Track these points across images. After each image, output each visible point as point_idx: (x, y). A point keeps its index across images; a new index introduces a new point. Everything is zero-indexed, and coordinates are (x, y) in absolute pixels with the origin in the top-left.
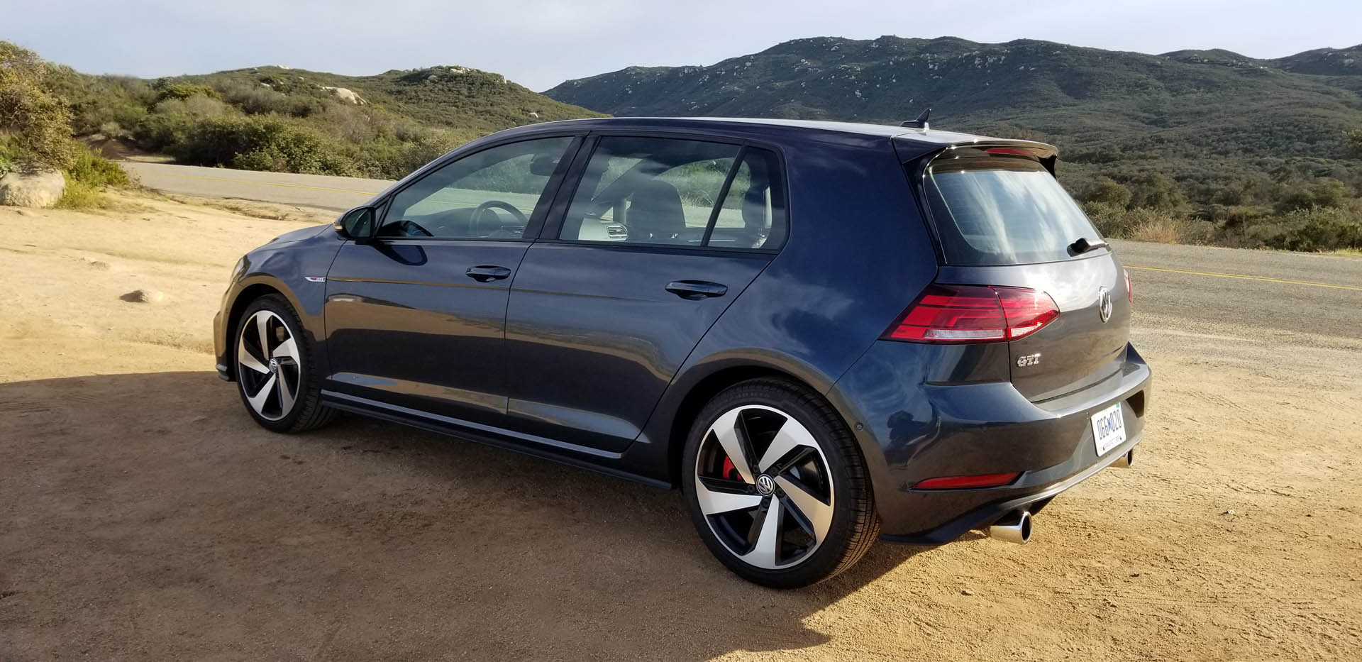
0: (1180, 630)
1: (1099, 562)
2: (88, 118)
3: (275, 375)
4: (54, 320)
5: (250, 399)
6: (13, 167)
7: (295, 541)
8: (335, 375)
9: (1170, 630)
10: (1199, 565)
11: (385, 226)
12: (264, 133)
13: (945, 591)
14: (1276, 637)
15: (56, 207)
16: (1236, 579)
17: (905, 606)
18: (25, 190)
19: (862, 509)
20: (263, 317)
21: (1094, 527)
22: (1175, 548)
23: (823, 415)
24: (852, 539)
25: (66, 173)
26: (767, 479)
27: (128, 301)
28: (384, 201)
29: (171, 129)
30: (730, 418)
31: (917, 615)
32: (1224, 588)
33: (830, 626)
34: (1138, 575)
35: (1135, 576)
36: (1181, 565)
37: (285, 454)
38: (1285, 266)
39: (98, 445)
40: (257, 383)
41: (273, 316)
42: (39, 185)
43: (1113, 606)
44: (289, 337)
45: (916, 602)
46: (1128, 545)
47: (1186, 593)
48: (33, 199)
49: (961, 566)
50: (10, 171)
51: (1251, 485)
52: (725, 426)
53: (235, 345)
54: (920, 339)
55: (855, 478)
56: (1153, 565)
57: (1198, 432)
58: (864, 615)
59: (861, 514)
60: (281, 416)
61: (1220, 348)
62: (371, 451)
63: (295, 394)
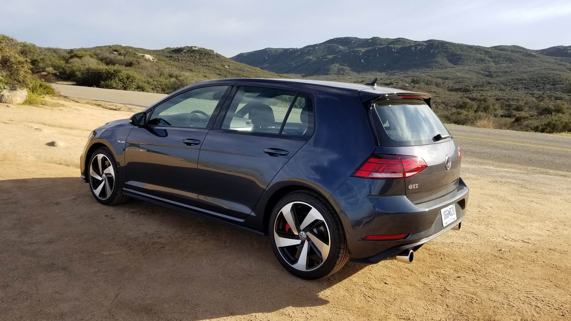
0: (475, 302)
1: (444, 271)
2: (40, 65)
3: (104, 181)
4: (18, 153)
5: (94, 191)
6: (6, 87)
7: (107, 253)
8: (128, 182)
9: (471, 302)
10: (486, 273)
11: (151, 120)
12: (113, 73)
13: (378, 282)
14: (516, 306)
15: (23, 104)
16: (501, 280)
17: (360, 288)
18: (10, 96)
19: (342, 247)
20: (100, 156)
21: (444, 255)
22: (477, 265)
23: (327, 207)
24: (338, 260)
25: (28, 89)
26: (303, 233)
27: (49, 146)
28: (150, 110)
29: (75, 71)
30: (289, 206)
31: (364, 292)
32: (496, 284)
33: (327, 297)
34: (460, 277)
35: (459, 277)
36: (479, 273)
37: (106, 214)
38: (539, 139)
39: (30, 209)
40: (97, 184)
41: (104, 156)
42: (17, 95)
43: (448, 291)
44: (110, 165)
45: (365, 287)
46: (458, 263)
47: (480, 286)
48: (13, 100)
49: (386, 271)
50: (5, 88)
51: (513, 237)
52: (287, 210)
53: (89, 168)
54: (367, 176)
55: (339, 234)
56: (467, 273)
57: (493, 213)
58: (342, 292)
59: (341, 249)
60: (106, 198)
61: (508, 175)
62: (143, 214)
63: (112, 189)
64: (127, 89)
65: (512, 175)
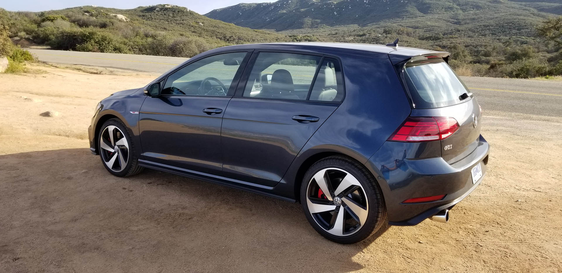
0: (510, 256)
1: (471, 225)
2: (12, 30)
3: (117, 153)
4: (13, 126)
5: (106, 163)
7: (136, 229)
8: (144, 154)
9: (506, 256)
10: (511, 226)
11: (165, 89)
12: (89, 36)
13: (412, 242)
14: (549, 258)
15: (5, 72)
16: (528, 231)
17: (397, 250)
19: (380, 212)
20: (111, 128)
21: (466, 209)
22: (500, 218)
23: (363, 172)
24: (376, 224)
25: (9, 58)
26: (338, 198)
27: (43, 116)
28: (163, 79)
29: (48, 34)
30: (322, 173)
31: (403, 253)
32: (524, 236)
33: (368, 260)
34: (488, 231)
35: (487, 231)
36: (504, 226)
37: (124, 187)
38: (516, 85)
39: (43, 185)
40: (109, 156)
41: (116, 128)
43: (481, 246)
44: (123, 137)
45: (401, 248)
46: (481, 217)
47: (509, 239)
49: (416, 230)
51: (524, 187)
52: (320, 176)
53: (99, 140)
54: (404, 140)
55: (377, 199)
56: (493, 226)
57: (498, 163)
58: (381, 255)
59: (380, 213)
60: (120, 170)
61: (496, 122)
62: (161, 184)
63: (127, 161)
64: (104, 51)
65: (500, 122)
